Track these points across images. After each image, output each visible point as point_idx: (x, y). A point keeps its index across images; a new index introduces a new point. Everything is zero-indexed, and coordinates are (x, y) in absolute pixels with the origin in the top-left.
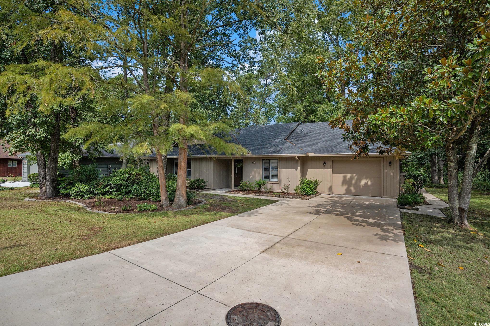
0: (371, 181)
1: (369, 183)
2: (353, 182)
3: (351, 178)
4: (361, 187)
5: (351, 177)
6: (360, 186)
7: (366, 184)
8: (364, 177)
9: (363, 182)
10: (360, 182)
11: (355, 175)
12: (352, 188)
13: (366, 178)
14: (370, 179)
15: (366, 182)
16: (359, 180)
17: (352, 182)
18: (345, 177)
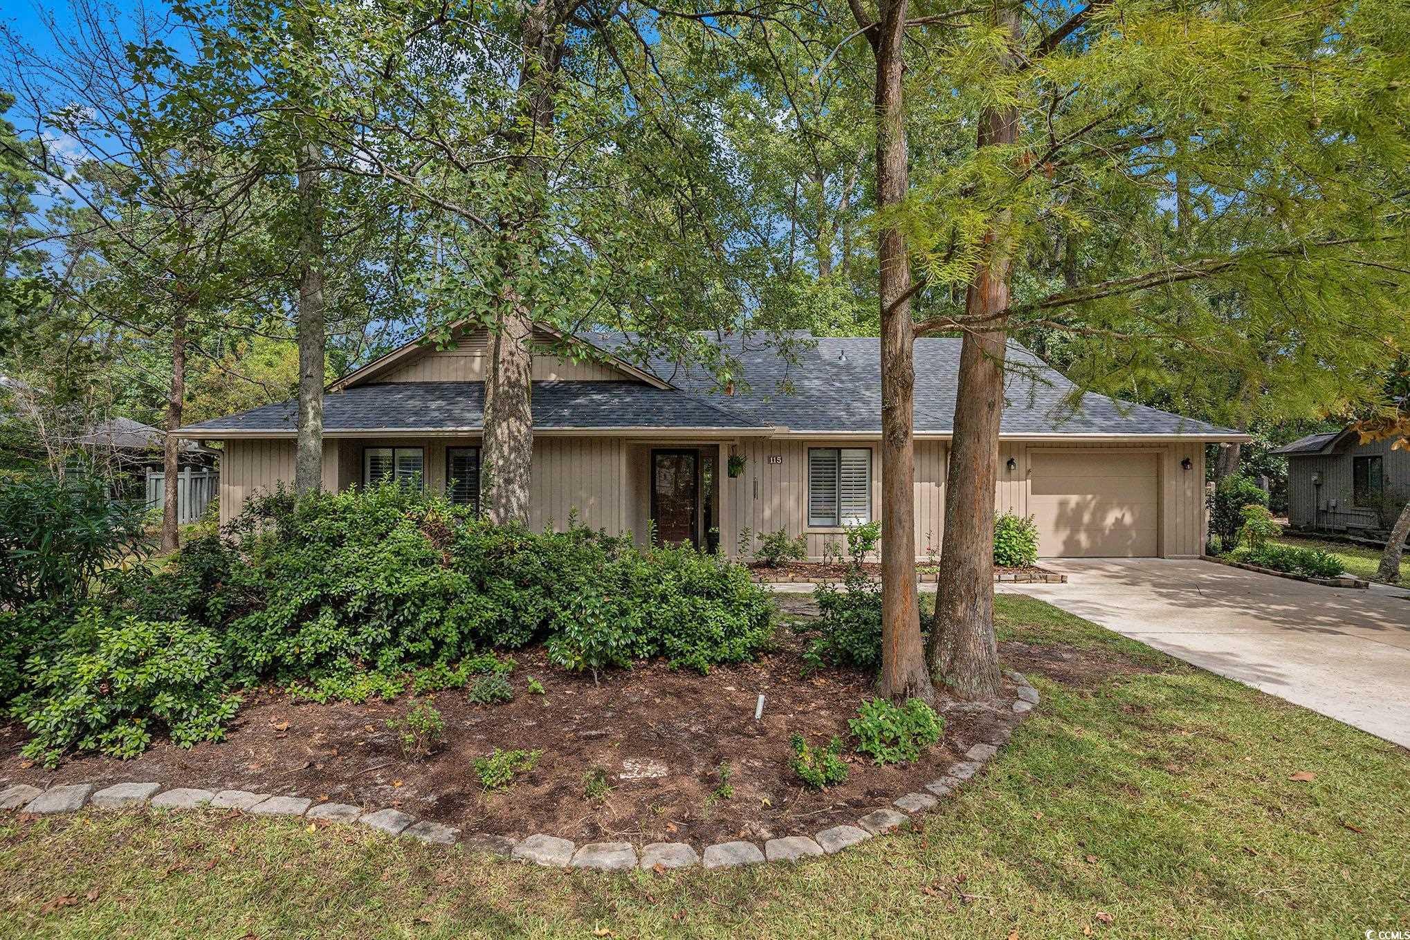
0: (1133, 514)
1: (1128, 519)
2: (1086, 518)
3: (1080, 508)
4: (1107, 532)
5: (1078, 504)
6: (1102, 530)
7: (1119, 522)
8: (1115, 502)
9: (1110, 519)
10: (1103, 518)
11: (1089, 497)
12: (1083, 538)
13: (1121, 506)
14: (1131, 509)
15: (1119, 516)
16: (1101, 510)
17: (1081, 517)
18: (1063, 504)
